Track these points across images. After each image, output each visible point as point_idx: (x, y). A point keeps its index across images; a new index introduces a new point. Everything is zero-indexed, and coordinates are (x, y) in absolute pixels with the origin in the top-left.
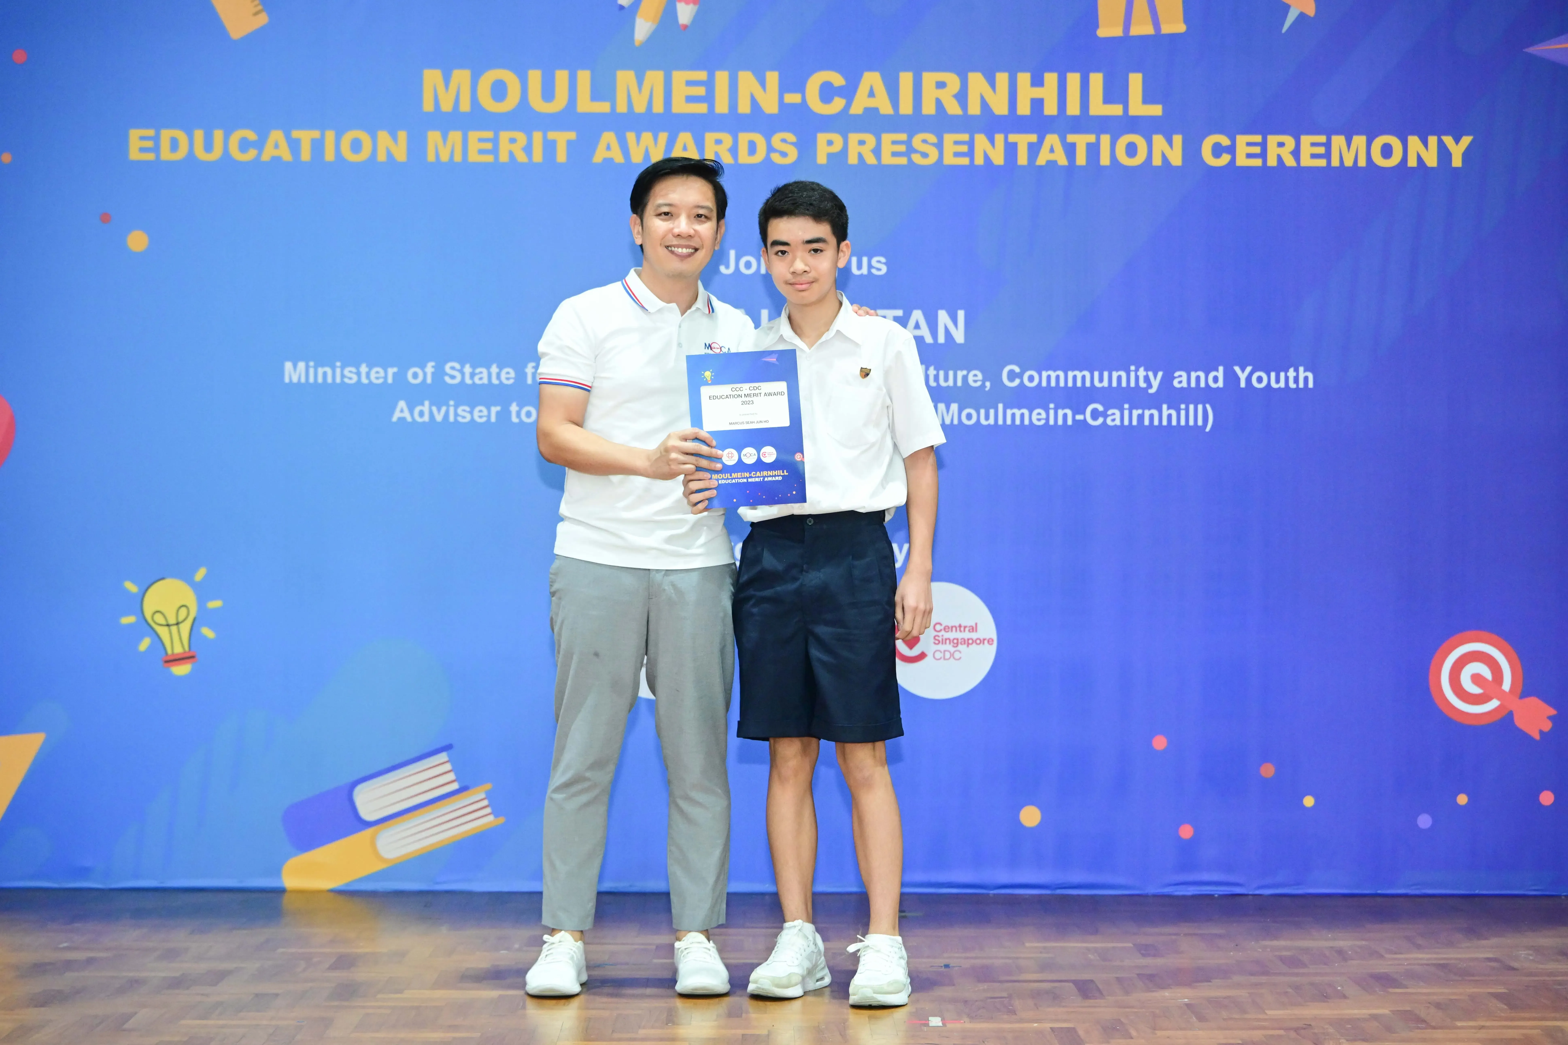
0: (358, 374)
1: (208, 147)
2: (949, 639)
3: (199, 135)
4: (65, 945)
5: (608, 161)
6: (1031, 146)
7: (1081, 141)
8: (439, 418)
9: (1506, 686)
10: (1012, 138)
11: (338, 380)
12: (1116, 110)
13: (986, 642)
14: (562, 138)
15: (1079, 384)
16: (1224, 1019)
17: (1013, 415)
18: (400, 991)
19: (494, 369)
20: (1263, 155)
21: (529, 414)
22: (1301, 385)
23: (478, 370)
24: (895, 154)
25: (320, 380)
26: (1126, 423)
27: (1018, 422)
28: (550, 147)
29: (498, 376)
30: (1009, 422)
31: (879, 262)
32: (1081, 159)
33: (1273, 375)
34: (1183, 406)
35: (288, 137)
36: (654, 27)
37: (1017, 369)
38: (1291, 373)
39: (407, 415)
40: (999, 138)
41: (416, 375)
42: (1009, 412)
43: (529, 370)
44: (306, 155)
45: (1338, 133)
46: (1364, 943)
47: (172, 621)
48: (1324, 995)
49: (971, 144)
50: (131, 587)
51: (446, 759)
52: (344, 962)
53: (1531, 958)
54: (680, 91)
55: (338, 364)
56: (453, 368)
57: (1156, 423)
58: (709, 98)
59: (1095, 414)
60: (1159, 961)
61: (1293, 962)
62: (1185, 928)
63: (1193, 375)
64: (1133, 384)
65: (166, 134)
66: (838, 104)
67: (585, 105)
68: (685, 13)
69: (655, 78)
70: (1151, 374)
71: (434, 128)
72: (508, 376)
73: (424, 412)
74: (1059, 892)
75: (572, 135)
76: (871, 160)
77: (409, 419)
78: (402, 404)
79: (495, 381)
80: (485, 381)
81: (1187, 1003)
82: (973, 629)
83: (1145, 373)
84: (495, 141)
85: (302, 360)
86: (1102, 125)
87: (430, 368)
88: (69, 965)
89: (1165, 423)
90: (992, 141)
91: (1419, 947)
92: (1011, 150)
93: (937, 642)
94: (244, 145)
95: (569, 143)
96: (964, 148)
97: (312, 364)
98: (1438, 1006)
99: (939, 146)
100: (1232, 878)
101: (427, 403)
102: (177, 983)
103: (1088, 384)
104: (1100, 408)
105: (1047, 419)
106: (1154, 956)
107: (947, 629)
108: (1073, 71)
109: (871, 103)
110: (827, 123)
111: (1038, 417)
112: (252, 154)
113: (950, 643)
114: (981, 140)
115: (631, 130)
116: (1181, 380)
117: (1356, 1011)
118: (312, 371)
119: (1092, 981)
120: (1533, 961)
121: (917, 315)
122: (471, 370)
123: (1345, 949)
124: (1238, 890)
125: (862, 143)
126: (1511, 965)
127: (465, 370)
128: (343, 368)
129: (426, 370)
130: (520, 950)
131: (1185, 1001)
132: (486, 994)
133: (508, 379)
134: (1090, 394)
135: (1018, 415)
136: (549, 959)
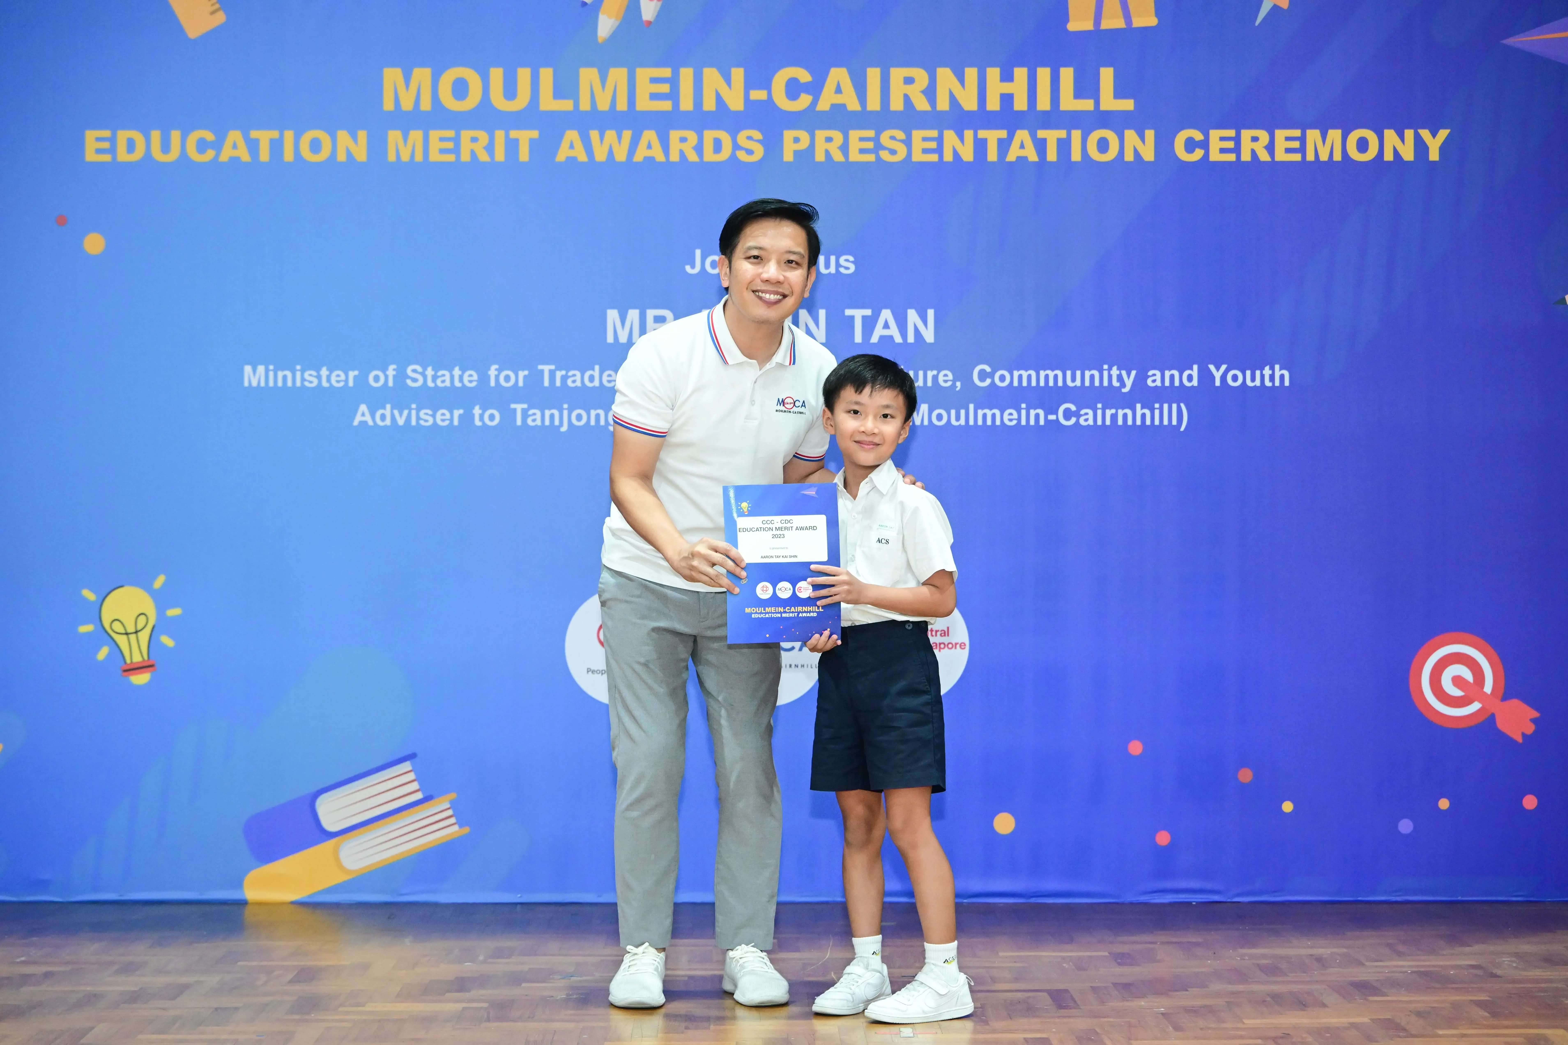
0: (319, 377)
1: (166, 147)
3: (156, 135)
4: (23, 959)
5: (571, 160)
6: (1000, 141)
7: (1051, 136)
8: (401, 422)
9: (1488, 688)
10: (982, 134)
11: (298, 384)
12: (1087, 105)
13: (958, 646)
14: (525, 137)
15: (1051, 384)
16: (1201, 1029)
17: (985, 416)
18: (362, 1004)
19: (457, 372)
20: (1237, 150)
21: (492, 417)
22: (1277, 383)
23: (440, 373)
24: (862, 151)
25: (280, 384)
26: (1099, 422)
27: (989, 422)
28: (512, 146)
29: (461, 379)
30: (980, 422)
31: (847, 260)
32: (1052, 155)
33: (1248, 373)
34: (1157, 406)
35: (246, 137)
36: (617, 23)
37: (988, 369)
38: (1267, 371)
39: (368, 418)
40: (969, 134)
41: (377, 379)
42: (980, 413)
43: (493, 372)
44: (264, 155)
45: (1313, 127)
46: (1345, 950)
47: (131, 629)
48: (1301, 1003)
49: (940, 140)
50: (89, 595)
51: (410, 768)
52: (306, 975)
53: (1514, 965)
54: (644, 89)
55: (298, 367)
56: (414, 371)
57: (1130, 422)
58: (674, 95)
59: (1068, 414)
60: (1136, 970)
61: (1272, 970)
62: (1162, 937)
63: (1167, 374)
64: (1106, 383)
65: (123, 136)
66: (805, 100)
67: (548, 103)
68: (649, 10)
69: (618, 75)
70: (1124, 373)
71: (394, 128)
72: (471, 379)
73: (386, 416)
74: (1033, 900)
75: (535, 134)
76: (838, 157)
77: (371, 423)
78: (363, 408)
79: (458, 384)
80: (448, 384)
81: (1164, 1012)
82: (945, 633)
83: (1118, 372)
84: (457, 140)
85: (261, 364)
86: (1074, 120)
87: (391, 371)
88: (26, 979)
89: (1139, 422)
90: (961, 138)
91: (1400, 954)
92: (980, 146)
94: (202, 146)
95: (532, 141)
96: (933, 145)
97: (271, 367)
98: (1419, 1014)
99: (908, 143)
100: (1209, 886)
101: (388, 406)
102: (134, 998)
103: (1060, 384)
104: (1073, 408)
105: (1019, 419)
106: (1131, 965)
108: (1044, 65)
109: (838, 99)
110: (794, 120)
111: (1010, 417)
112: (210, 154)
114: (950, 136)
115: (593, 129)
116: (1154, 379)
117: (1335, 1020)
118: (271, 374)
119: (1066, 991)
120: (1516, 968)
121: (886, 314)
122: (433, 373)
123: (1324, 956)
124: (1216, 898)
125: (829, 140)
126: (1494, 972)
127: (427, 373)
128: (303, 372)
129: (388, 373)
130: (485, 962)
131: (1162, 1010)
132: (450, 1006)
133: (470, 382)
134: (1063, 394)
135: (989, 415)
136: (633, 970)
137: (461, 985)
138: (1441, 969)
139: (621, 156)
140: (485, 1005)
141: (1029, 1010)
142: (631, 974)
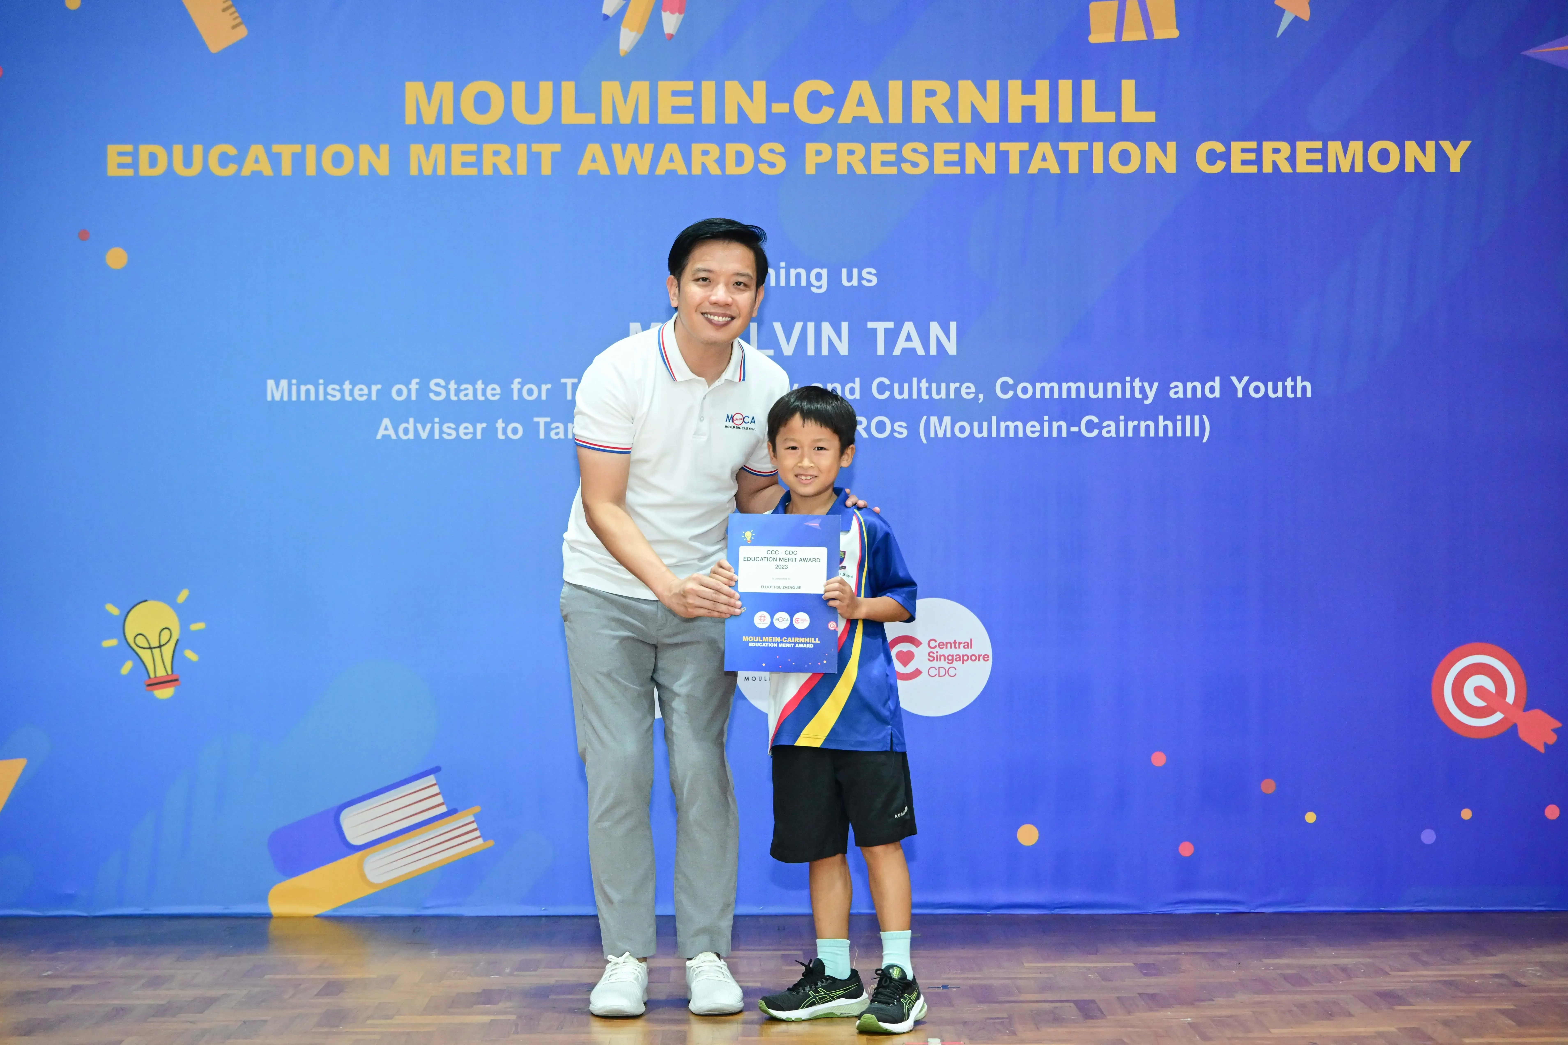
0: (342, 391)
1: (188, 162)
2: (944, 656)
3: (178, 150)
4: (49, 973)
5: (594, 174)
6: (1022, 153)
7: (1074, 148)
8: (424, 435)
9: (1510, 698)
10: (1004, 146)
11: (321, 398)
12: (1109, 117)
13: (981, 658)
14: (547, 150)
15: (1074, 396)
16: (1229, 1039)
17: (1007, 428)
18: (390, 1017)
19: (480, 385)
20: (1259, 162)
21: (515, 431)
22: (1299, 395)
23: (462, 387)
24: (884, 164)
25: (303, 398)
26: (1122, 434)
27: (1012, 435)
28: (534, 160)
29: (484, 392)
30: (1003, 435)
31: (869, 273)
32: (1074, 167)
33: (1270, 384)
34: (1179, 417)
35: (268, 151)
36: (639, 36)
37: (1010, 381)
38: (1289, 383)
39: (391, 432)
40: (991, 147)
41: (400, 393)
42: (1003, 425)
43: (515, 386)
44: (287, 169)
45: (1334, 138)
46: (1368, 960)
47: (155, 644)
48: (1328, 1012)
49: (962, 153)
50: (113, 609)
51: (434, 782)
52: (333, 988)
53: (1539, 974)
54: (666, 102)
55: (321, 381)
56: (437, 385)
57: (1152, 434)
58: (696, 109)
59: (1090, 426)
60: (1162, 980)
61: (1297, 980)
62: (1186, 947)
63: (1190, 385)
64: (1128, 395)
65: (145, 150)
66: (827, 113)
67: (570, 116)
68: (671, 22)
69: (640, 88)
70: (1146, 385)
71: (416, 142)
72: (494, 392)
73: (409, 429)
74: (1057, 911)
75: (557, 147)
76: (860, 170)
77: (394, 437)
78: (386, 422)
79: (481, 398)
80: (471, 397)
81: (1190, 1022)
82: (969, 645)
83: (1140, 384)
84: (479, 154)
85: (284, 378)
86: (1095, 132)
87: (414, 385)
88: (53, 993)
89: (1161, 434)
90: (983, 150)
91: (1425, 964)
92: (1002, 158)
93: (931, 659)
94: (224, 159)
95: (554, 155)
96: (955, 157)
97: (294, 381)
98: (1446, 1023)
99: (930, 155)
100: (1232, 896)
101: (411, 420)
102: (163, 1011)
103: (1083, 396)
104: (1096, 420)
105: (1042, 431)
106: (1157, 975)
107: (941, 645)
108: (1065, 77)
109: (860, 112)
110: (816, 133)
111: (1032, 429)
112: (232, 169)
113: (945, 660)
114: (972, 149)
115: (616, 142)
116: (1177, 390)
117: (1362, 1029)
118: (294, 388)
119: (1093, 1001)
120: (1540, 977)
121: (909, 327)
122: (456, 386)
123: (1350, 966)
124: (1240, 909)
125: (851, 152)
126: (1519, 981)
127: (449, 386)
128: (326, 386)
129: (410, 387)
130: (510, 974)
131: (1188, 1020)
132: (478, 1018)
133: (493, 395)
134: (1084, 406)
135: (1012, 427)
136: (613, 978)
137: (487, 997)
138: (1465, 979)
139: (643, 169)
140: (514, 1017)
141: (1056, 1019)
142: (611, 983)
